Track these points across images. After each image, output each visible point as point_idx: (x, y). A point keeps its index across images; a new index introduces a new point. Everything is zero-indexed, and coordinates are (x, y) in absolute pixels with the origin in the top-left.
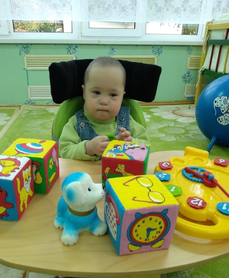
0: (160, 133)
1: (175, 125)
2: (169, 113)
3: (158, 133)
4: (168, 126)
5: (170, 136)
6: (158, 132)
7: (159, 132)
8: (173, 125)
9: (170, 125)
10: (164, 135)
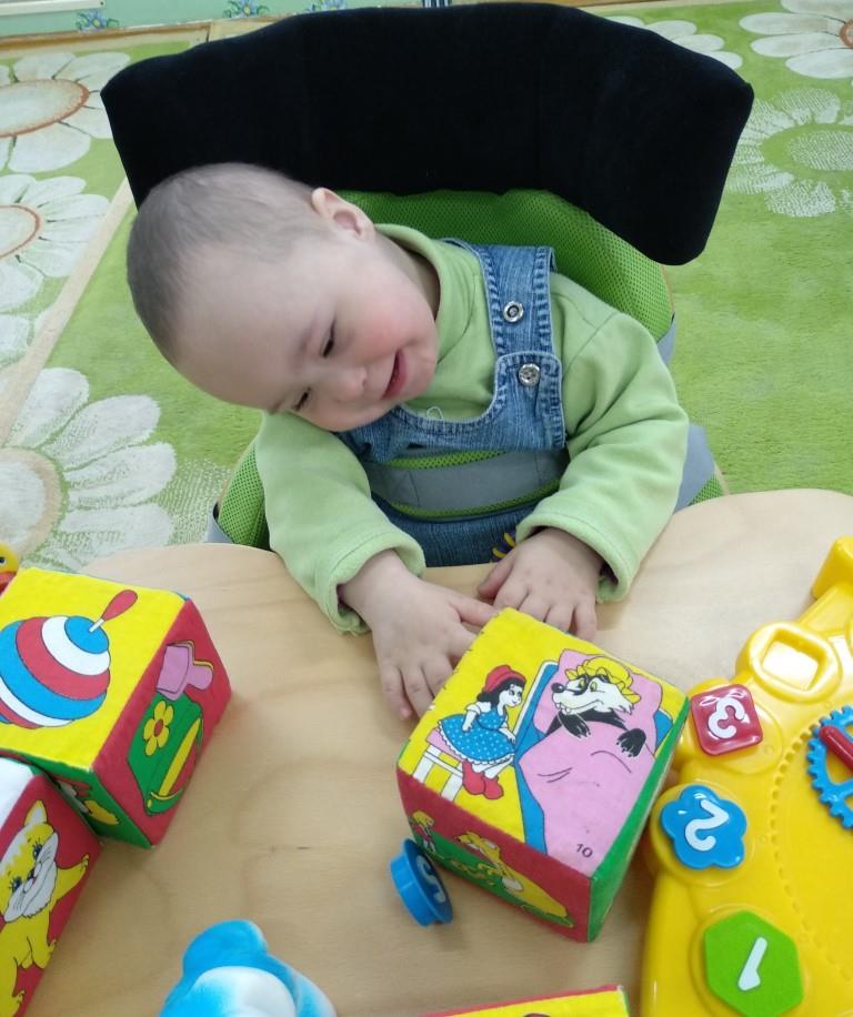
0: (770, 169)
1: (840, 115)
2: (823, 42)
3: (761, 164)
4: (812, 126)
5: (814, 186)
6: (762, 159)
7: (766, 163)
8: (835, 115)
9: (820, 119)
10: (786, 178)
